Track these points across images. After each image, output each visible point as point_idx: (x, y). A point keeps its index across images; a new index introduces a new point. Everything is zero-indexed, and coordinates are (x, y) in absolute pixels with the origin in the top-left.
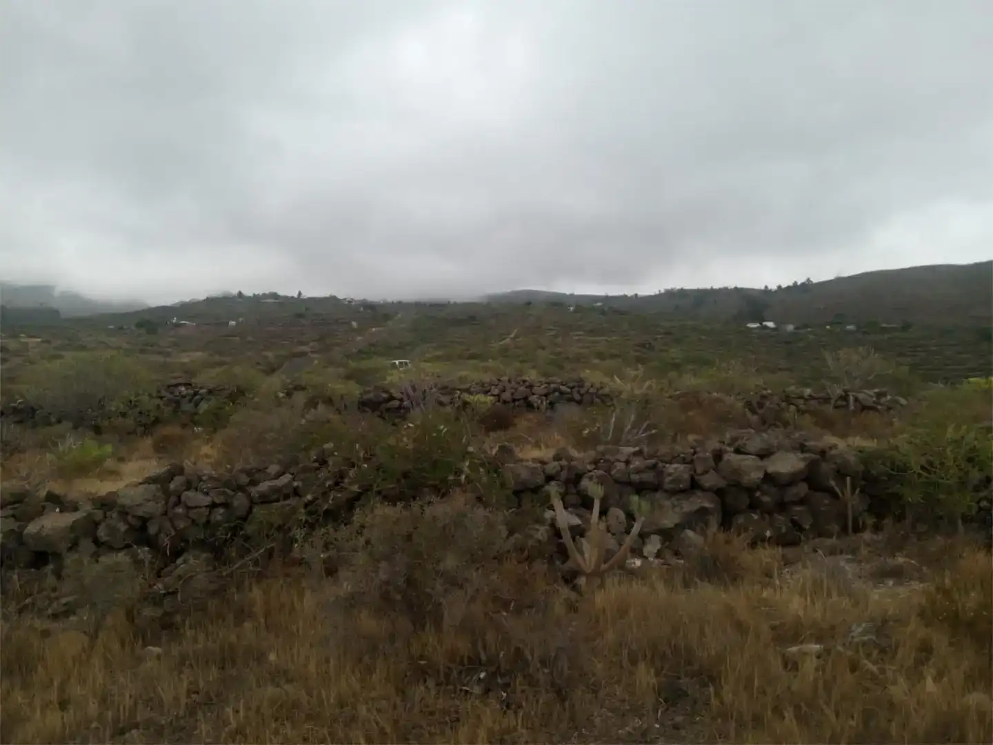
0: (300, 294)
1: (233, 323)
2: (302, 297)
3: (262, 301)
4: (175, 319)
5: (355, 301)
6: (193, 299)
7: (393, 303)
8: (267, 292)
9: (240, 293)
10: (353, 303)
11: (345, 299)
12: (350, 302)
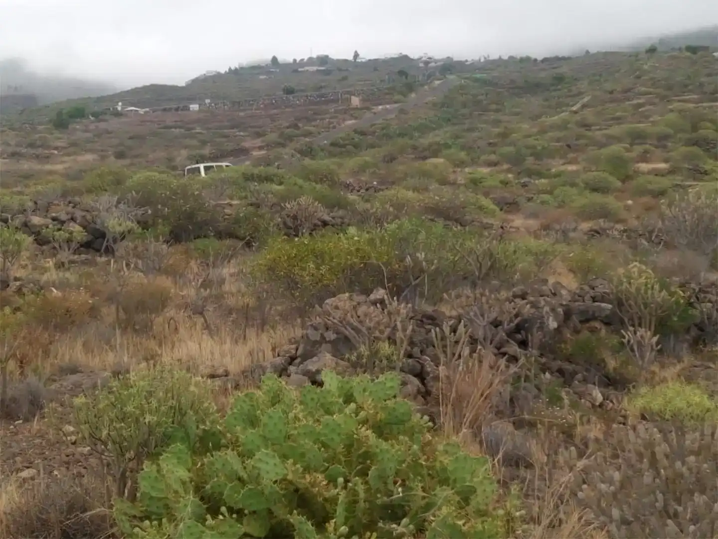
0: (356, 55)
1: (194, 107)
2: (358, 60)
3: (300, 70)
4: (120, 104)
5: (436, 61)
6: (208, 72)
7: (500, 59)
8: (314, 56)
9: (274, 59)
10: (433, 64)
11: (420, 59)
12: (427, 63)
